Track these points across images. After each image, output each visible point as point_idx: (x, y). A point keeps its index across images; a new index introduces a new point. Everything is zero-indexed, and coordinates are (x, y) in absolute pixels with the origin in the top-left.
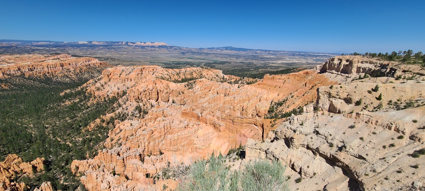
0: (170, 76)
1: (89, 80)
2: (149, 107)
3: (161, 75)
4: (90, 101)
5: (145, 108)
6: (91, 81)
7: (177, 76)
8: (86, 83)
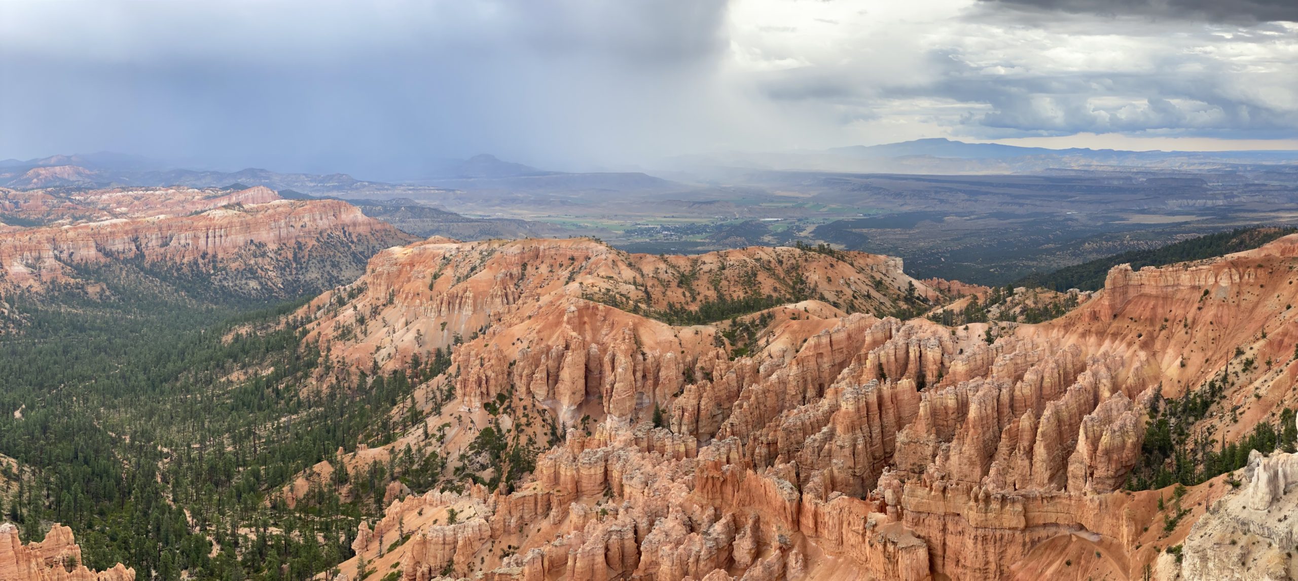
0: (646, 292)
1: (321, 292)
2: (542, 441)
3: (604, 285)
4: (309, 380)
5: (523, 440)
6: (325, 297)
7: (680, 291)
8: (306, 306)
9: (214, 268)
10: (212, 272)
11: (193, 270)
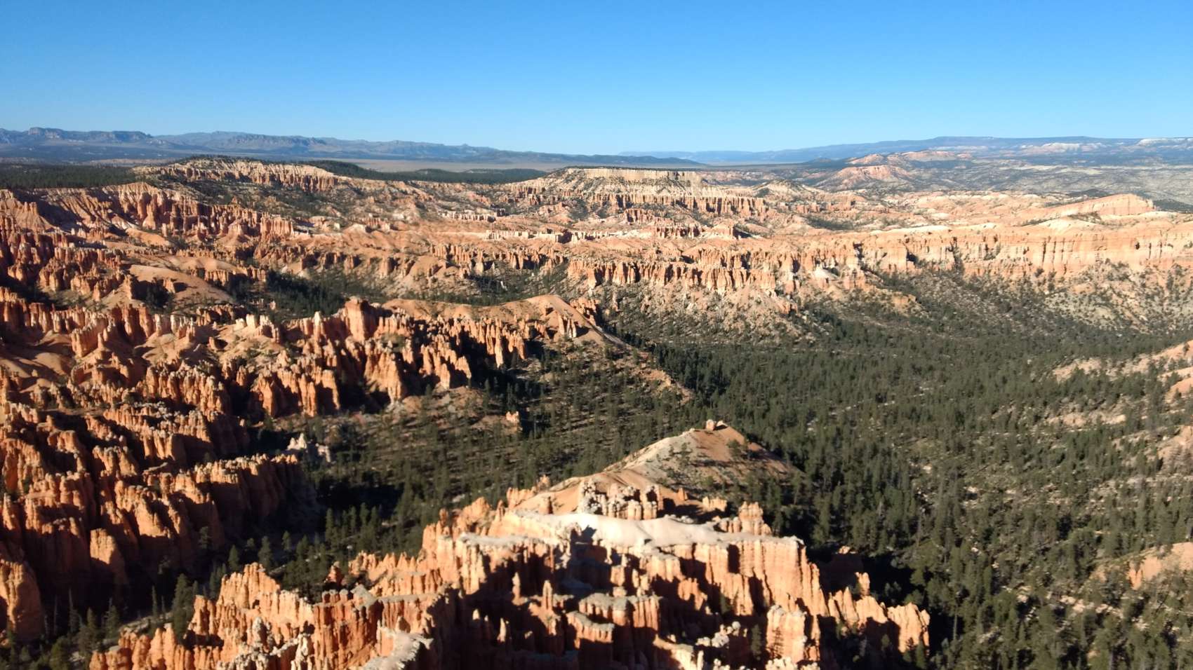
9: (1051, 287)
10: (1047, 292)
11: (1022, 289)
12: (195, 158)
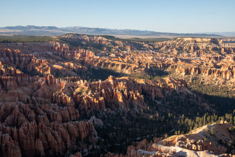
12: (69, 34)
